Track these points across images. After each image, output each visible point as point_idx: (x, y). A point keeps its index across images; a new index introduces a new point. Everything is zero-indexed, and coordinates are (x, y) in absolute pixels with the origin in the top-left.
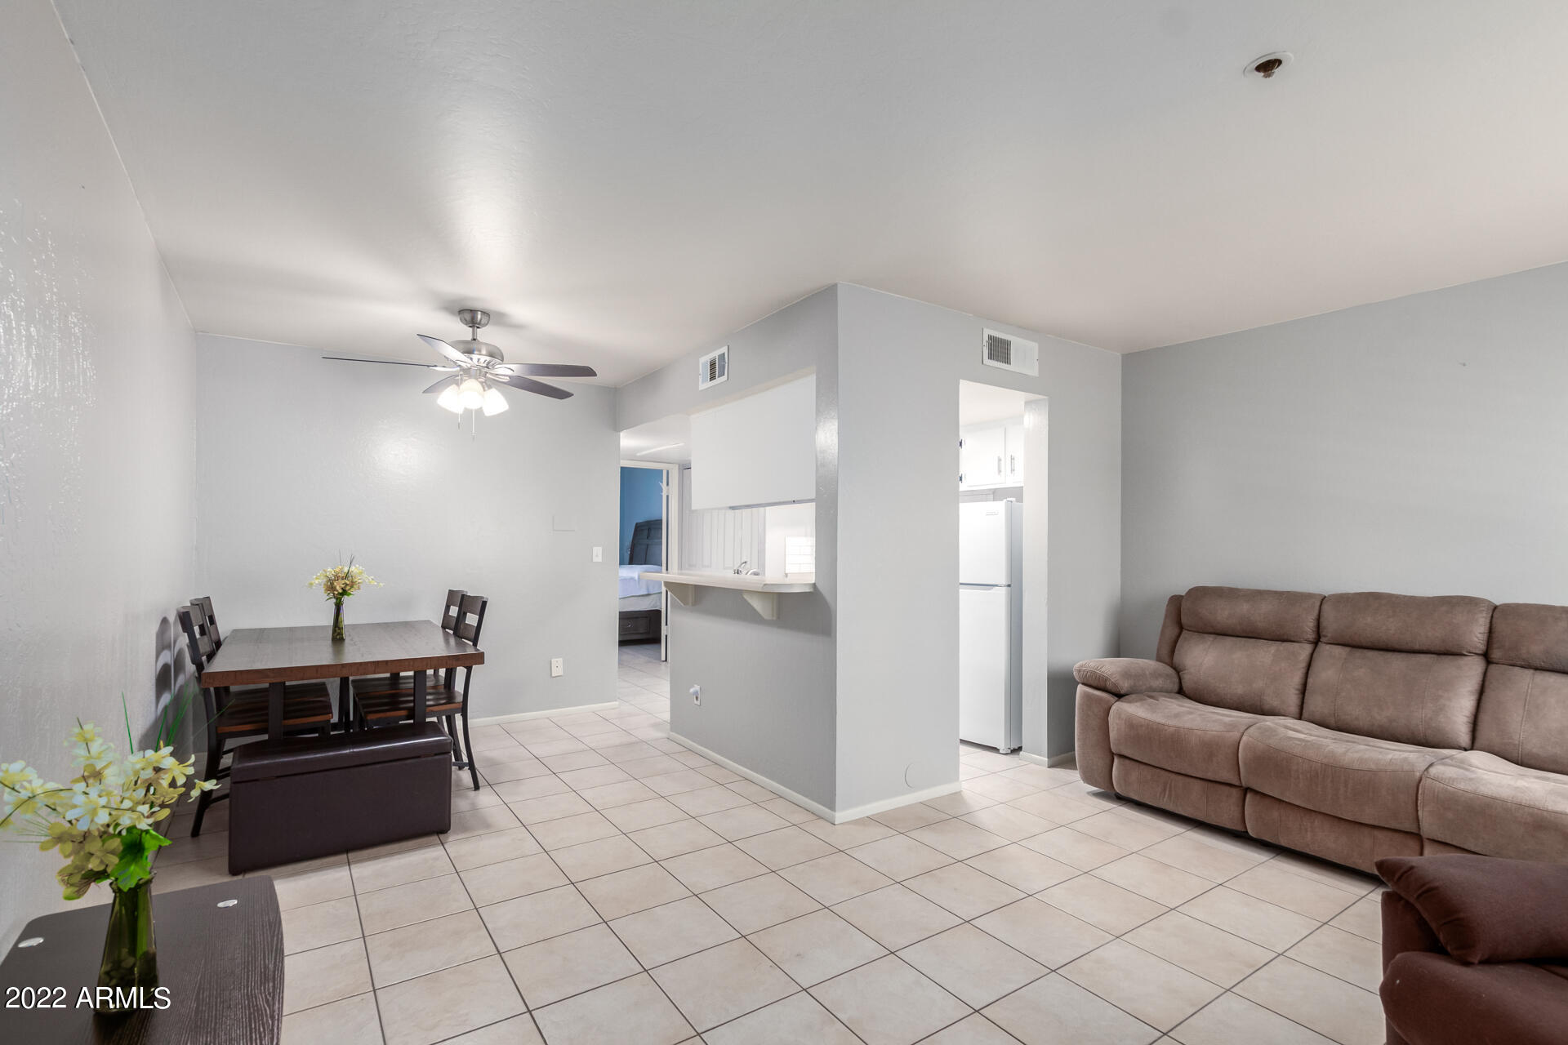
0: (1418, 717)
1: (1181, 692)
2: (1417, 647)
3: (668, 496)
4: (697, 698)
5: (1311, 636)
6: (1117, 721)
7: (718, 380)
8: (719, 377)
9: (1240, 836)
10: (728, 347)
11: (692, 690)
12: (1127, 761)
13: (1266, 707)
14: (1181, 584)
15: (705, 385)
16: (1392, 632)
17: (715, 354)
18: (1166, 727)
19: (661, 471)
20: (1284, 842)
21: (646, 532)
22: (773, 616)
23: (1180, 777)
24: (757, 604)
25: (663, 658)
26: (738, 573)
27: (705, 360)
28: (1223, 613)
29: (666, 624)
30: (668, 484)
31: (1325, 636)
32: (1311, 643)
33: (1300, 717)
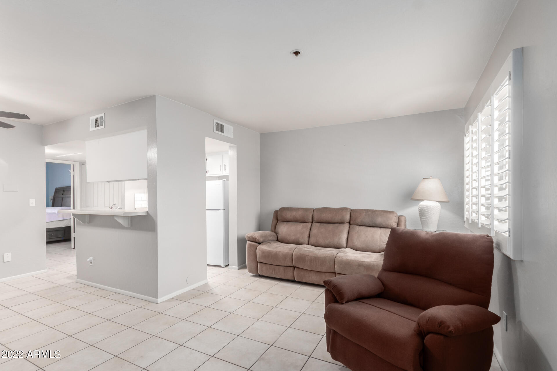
0: (335, 241)
1: (278, 240)
2: (335, 222)
3: (74, 176)
4: (91, 263)
5: (311, 220)
6: (259, 252)
7: (99, 128)
8: (100, 126)
9: (293, 281)
10: (105, 114)
11: (88, 260)
12: (262, 264)
13: (300, 242)
14: (277, 207)
15: (92, 128)
16: (330, 218)
17: (98, 116)
18: (273, 252)
19: (69, 165)
20: (304, 281)
21: (62, 192)
22: (129, 225)
23: (277, 266)
24: (121, 221)
25: (73, 247)
26: (111, 209)
27: (92, 118)
28: (289, 215)
29: (74, 233)
30: (74, 171)
31: (314, 220)
32: (311, 222)
33: (308, 244)
